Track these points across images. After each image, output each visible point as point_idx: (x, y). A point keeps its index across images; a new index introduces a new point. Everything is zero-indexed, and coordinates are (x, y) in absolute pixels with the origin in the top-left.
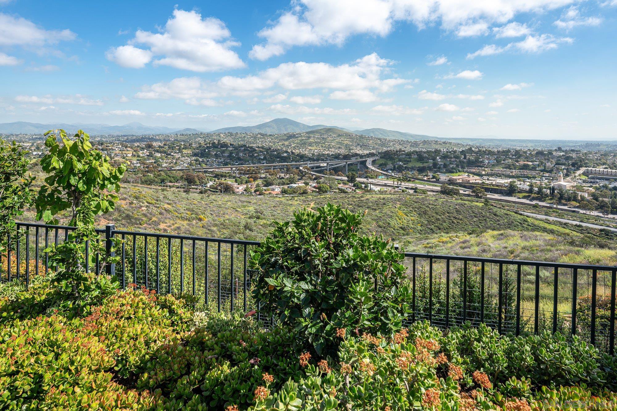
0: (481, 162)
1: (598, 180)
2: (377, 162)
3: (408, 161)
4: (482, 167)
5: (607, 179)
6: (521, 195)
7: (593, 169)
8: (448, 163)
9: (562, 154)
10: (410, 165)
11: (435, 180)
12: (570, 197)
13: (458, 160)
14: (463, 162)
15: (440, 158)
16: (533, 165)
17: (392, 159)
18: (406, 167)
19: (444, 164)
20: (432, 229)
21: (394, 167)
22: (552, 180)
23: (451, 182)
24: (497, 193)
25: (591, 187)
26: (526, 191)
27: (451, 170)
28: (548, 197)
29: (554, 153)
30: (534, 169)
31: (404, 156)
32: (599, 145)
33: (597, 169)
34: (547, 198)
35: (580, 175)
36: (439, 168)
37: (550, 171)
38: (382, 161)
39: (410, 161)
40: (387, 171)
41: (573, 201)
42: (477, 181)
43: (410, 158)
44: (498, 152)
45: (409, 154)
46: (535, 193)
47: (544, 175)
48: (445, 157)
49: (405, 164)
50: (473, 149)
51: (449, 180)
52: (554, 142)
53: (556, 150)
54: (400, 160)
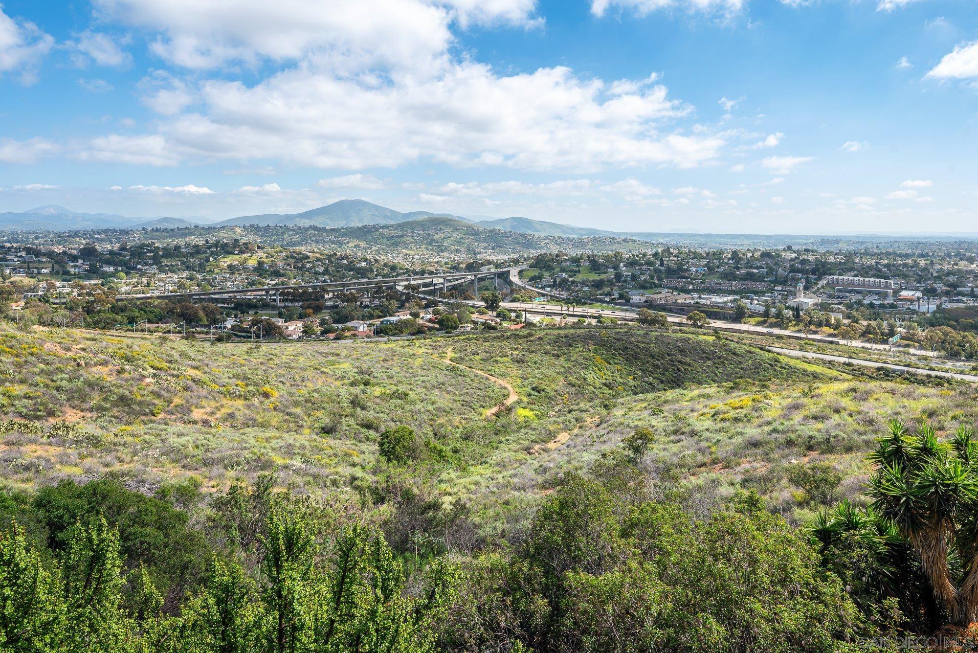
0: (687, 270)
1: (848, 294)
2: (525, 273)
3: (576, 271)
4: (687, 278)
5: (859, 292)
6: (753, 320)
7: (841, 277)
8: (637, 273)
9: (794, 255)
10: (579, 278)
11: (623, 301)
12: (821, 321)
13: (652, 268)
14: (660, 271)
15: (625, 266)
16: (759, 272)
17: (549, 268)
18: (573, 282)
19: (633, 274)
20: (651, 384)
21: (555, 281)
22: (787, 295)
23: (650, 304)
24: (720, 319)
25: (840, 304)
26: (759, 315)
27: (643, 284)
28: (791, 321)
29: (783, 254)
30: (760, 279)
31: (569, 263)
32: (838, 242)
33: (846, 278)
34: (790, 324)
35: (823, 287)
36: (625, 281)
37: (784, 282)
38: (535, 272)
39: (579, 271)
40: (543, 288)
41: (826, 326)
42: (687, 301)
43: (578, 266)
44: (708, 254)
45: (576, 261)
46: (773, 317)
47: (776, 288)
48: (631, 263)
49: (571, 276)
50: (672, 250)
51: (646, 301)
52: (778, 238)
53: (784, 250)
54: (563, 270)
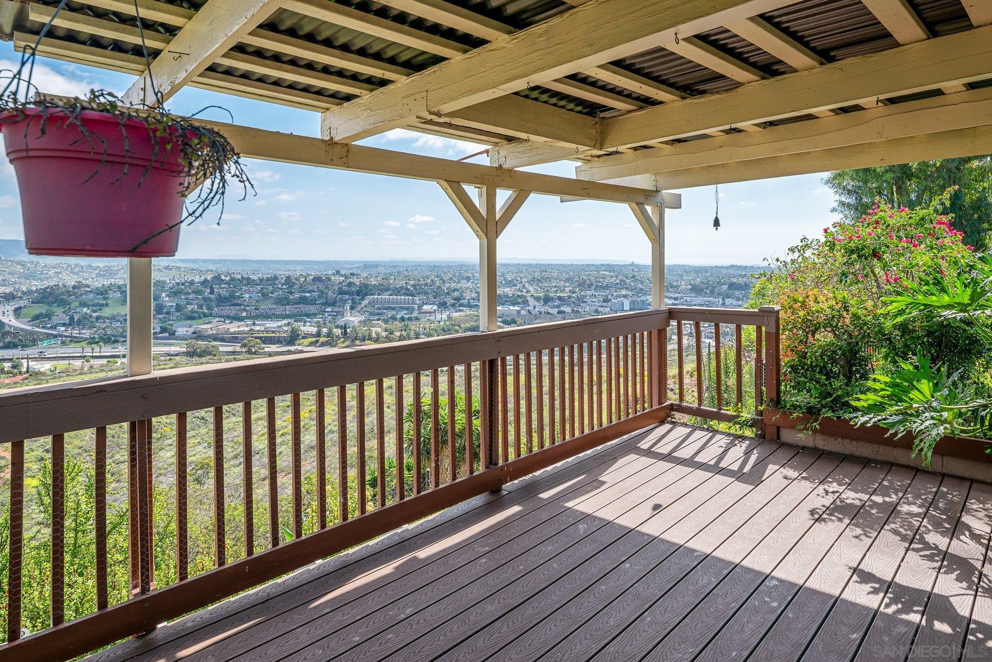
0: (239, 297)
1: (385, 311)
2: (24, 311)
3: (102, 305)
4: (240, 305)
5: (393, 309)
6: (307, 341)
7: (379, 297)
8: (183, 303)
9: (342, 278)
10: (107, 312)
11: (167, 334)
12: (365, 336)
13: (200, 297)
14: (210, 300)
15: (168, 296)
16: (311, 296)
17: (62, 303)
18: (98, 318)
19: (177, 305)
21: (72, 318)
22: (336, 316)
23: (198, 336)
24: (274, 344)
25: (379, 320)
26: (312, 336)
27: (190, 314)
28: (339, 339)
29: (333, 278)
30: (313, 302)
31: (91, 296)
32: (377, 266)
33: (383, 297)
34: (339, 341)
35: (365, 306)
36: (168, 313)
37: (333, 304)
38: (42, 309)
39: (107, 305)
40: (53, 327)
41: (368, 340)
42: (241, 329)
43: (105, 299)
44: (261, 280)
45: (103, 292)
46: (324, 336)
47: (327, 310)
48: (175, 293)
49: (95, 312)
50: (223, 277)
51: (195, 333)
52: (328, 264)
53: (333, 274)
54: (83, 305)
